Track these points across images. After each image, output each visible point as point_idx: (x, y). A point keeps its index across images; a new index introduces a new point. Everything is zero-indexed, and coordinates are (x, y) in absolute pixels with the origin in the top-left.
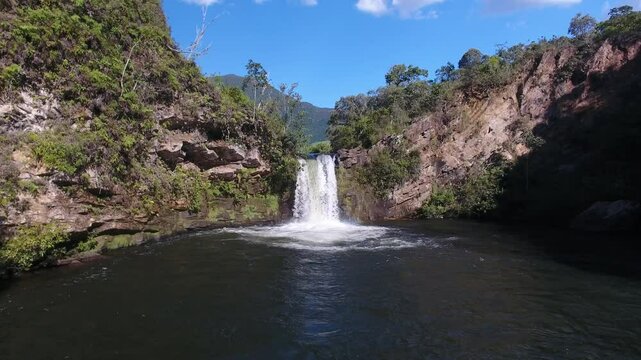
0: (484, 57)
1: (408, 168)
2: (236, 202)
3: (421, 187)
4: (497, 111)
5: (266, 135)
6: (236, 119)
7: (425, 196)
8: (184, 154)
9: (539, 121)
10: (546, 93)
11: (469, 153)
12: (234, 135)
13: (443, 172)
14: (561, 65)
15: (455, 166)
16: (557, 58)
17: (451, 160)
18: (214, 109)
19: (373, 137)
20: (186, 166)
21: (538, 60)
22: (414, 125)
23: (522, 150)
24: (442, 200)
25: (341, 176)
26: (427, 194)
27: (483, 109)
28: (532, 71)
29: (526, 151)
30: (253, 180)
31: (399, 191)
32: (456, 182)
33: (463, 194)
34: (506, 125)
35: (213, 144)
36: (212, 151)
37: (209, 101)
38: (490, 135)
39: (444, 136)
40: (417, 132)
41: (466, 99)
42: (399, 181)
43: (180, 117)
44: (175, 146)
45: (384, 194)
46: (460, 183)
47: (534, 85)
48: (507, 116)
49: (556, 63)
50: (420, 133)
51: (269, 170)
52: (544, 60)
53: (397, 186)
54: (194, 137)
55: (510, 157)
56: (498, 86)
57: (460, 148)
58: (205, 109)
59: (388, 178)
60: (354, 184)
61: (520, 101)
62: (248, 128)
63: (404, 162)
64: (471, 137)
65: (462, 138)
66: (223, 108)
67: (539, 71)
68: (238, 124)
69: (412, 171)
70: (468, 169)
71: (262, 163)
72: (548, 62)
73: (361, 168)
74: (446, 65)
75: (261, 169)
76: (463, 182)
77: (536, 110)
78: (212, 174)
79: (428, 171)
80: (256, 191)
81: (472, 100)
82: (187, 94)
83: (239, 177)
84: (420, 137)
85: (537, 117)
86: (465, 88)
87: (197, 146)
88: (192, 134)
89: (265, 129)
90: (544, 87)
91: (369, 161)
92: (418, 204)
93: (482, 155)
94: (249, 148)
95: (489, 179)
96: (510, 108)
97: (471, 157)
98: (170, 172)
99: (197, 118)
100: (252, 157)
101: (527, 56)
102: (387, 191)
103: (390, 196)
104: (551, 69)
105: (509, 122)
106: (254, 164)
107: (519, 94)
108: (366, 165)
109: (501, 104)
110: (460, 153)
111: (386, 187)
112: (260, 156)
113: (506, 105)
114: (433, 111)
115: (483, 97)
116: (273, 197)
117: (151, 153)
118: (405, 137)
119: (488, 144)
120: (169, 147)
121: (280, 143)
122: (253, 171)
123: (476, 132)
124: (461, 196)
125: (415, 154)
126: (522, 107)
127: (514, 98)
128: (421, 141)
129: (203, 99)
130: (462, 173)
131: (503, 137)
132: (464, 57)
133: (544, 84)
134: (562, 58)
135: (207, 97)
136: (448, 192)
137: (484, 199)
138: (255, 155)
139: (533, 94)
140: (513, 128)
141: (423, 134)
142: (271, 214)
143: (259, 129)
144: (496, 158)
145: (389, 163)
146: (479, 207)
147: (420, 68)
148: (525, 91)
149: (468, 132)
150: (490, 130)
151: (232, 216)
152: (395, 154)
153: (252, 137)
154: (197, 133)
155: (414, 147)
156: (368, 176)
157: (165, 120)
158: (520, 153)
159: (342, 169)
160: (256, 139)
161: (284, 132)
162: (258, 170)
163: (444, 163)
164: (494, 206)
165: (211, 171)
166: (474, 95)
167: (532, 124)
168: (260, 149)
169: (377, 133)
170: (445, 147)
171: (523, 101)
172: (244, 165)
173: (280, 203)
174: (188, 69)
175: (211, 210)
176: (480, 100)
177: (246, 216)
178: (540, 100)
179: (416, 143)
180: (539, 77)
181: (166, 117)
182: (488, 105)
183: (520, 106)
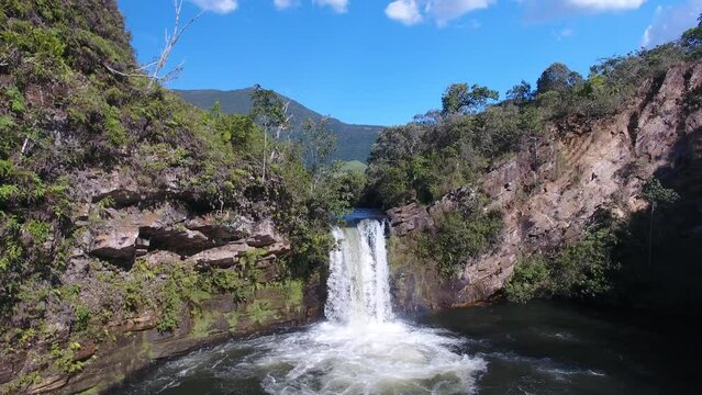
0: (573, 74)
1: (487, 235)
2: (237, 300)
3: (503, 260)
4: (603, 151)
5: (283, 199)
6: (234, 182)
7: (508, 272)
8: (147, 243)
9: (662, 163)
10: (671, 126)
11: (566, 209)
12: (231, 205)
13: (530, 236)
14: (692, 86)
15: (547, 227)
16: (687, 76)
17: (542, 220)
18: (195, 170)
19: (434, 189)
20: (152, 259)
21: (659, 80)
22: (494, 173)
23: (637, 205)
24: (530, 276)
25: (392, 248)
26: (511, 269)
27: (584, 147)
28: (651, 95)
29: (643, 204)
30: (266, 263)
31: (473, 268)
32: (548, 248)
33: (558, 266)
34: (615, 169)
35: (196, 222)
36: (197, 233)
37: (186, 157)
38: (593, 183)
39: (533, 186)
40: (498, 184)
41: (561, 134)
42: (474, 254)
43: (133, 188)
44: (124, 239)
45: (452, 272)
46: (553, 251)
47: (654, 114)
48: (616, 156)
49: (686, 84)
50: (502, 185)
51: (288, 247)
52: (669, 80)
53: (471, 260)
54: (161, 217)
55: (621, 214)
56: (603, 115)
57: (555, 204)
58: (179, 171)
59: (459, 250)
60: (410, 257)
61: (633, 137)
62: (255, 193)
63: (481, 227)
64: (568, 187)
65: (556, 189)
66: (210, 166)
67: (660, 96)
68: (238, 188)
69: (492, 240)
70: (564, 231)
71: (278, 238)
72: (675, 83)
73: (419, 236)
74: (519, 84)
75: (277, 247)
76: (557, 249)
77: (656, 148)
78: (200, 262)
79: (512, 236)
80: (269, 277)
81: (569, 134)
82: (146, 147)
83: (243, 262)
84: (503, 189)
85: (658, 158)
86: (558, 118)
87: (168, 229)
88: (159, 212)
89: (282, 191)
90: (669, 117)
91: (431, 224)
92: (498, 284)
93: (583, 211)
94: (257, 219)
95: (595, 246)
96: (621, 146)
97: (568, 214)
98: (123, 274)
99: (164, 186)
100: (262, 233)
101: (641, 73)
102: (458, 267)
103: (460, 275)
104: (678, 92)
105: (619, 166)
106: (265, 242)
107: (633, 126)
108: (426, 230)
109: (609, 141)
110: (556, 209)
111: (455, 262)
112: (275, 230)
113: (615, 142)
114: (517, 150)
115: (584, 132)
116: (294, 284)
117: (75, 258)
118: (481, 191)
119: (591, 196)
120: (112, 242)
121: (305, 209)
122: (264, 252)
123: (577, 180)
124: (556, 269)
125: (495, 215)
126: (637, 145)
127: (626, 131)
128: (504, 197)
129: (174, 154)
130: (556, 237)
131: (611, 187)
132: (545, 73)
133: (667, 113)
134: (694, 76)
135: (181, 149)
136: (538, 263)
137: (590, 276)
138: (267, 229)
139: (652, 126)
140: (625, 173)
141: (506, 186)
142: (291, 311)
143: (272, 191)
144: (602, 216)
145: (459, 227)
146: (584, 287)
147: (490, 88)
148: (641, 122)
149: (564, 180)
150: (594, 176)
151: (233, 322)
152: (468, 214)
153: (262, 203)
154: (167, 207)
155: (494, 205)
156: (431, 247)
157: (103, 196)
158: (634, 208)
159: (395, 239)
160: (268, 205)
161: (311, 193)
162: (271, 249)
163: (532, 224)
164: (607, 288)
165: (197, 257)
166: (571, 129)
167: (652, 168)
168: (274, 219)
169: (440, 183)
170: (534, 201)
171: (639, 137)
172: (250, 244)
173: (306, 292)
174: (146, 104)
175: (197, 320)
176: (580, 135)
177: (254, 319)
178: (662, 135)
179: (497, 199)
180: (662, 103)
181: (104, 191)
182: (592, 141)
183: (634, 143)
